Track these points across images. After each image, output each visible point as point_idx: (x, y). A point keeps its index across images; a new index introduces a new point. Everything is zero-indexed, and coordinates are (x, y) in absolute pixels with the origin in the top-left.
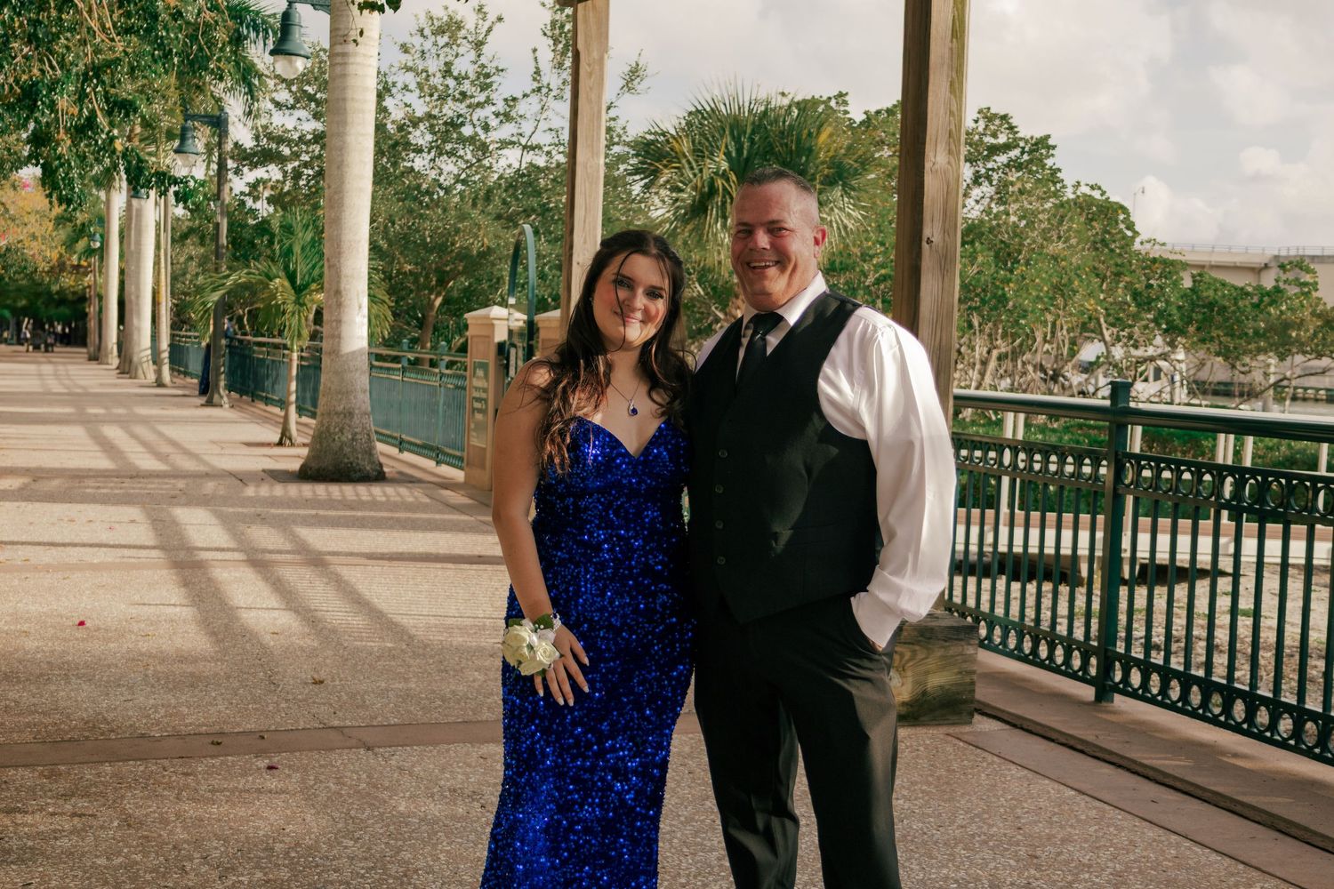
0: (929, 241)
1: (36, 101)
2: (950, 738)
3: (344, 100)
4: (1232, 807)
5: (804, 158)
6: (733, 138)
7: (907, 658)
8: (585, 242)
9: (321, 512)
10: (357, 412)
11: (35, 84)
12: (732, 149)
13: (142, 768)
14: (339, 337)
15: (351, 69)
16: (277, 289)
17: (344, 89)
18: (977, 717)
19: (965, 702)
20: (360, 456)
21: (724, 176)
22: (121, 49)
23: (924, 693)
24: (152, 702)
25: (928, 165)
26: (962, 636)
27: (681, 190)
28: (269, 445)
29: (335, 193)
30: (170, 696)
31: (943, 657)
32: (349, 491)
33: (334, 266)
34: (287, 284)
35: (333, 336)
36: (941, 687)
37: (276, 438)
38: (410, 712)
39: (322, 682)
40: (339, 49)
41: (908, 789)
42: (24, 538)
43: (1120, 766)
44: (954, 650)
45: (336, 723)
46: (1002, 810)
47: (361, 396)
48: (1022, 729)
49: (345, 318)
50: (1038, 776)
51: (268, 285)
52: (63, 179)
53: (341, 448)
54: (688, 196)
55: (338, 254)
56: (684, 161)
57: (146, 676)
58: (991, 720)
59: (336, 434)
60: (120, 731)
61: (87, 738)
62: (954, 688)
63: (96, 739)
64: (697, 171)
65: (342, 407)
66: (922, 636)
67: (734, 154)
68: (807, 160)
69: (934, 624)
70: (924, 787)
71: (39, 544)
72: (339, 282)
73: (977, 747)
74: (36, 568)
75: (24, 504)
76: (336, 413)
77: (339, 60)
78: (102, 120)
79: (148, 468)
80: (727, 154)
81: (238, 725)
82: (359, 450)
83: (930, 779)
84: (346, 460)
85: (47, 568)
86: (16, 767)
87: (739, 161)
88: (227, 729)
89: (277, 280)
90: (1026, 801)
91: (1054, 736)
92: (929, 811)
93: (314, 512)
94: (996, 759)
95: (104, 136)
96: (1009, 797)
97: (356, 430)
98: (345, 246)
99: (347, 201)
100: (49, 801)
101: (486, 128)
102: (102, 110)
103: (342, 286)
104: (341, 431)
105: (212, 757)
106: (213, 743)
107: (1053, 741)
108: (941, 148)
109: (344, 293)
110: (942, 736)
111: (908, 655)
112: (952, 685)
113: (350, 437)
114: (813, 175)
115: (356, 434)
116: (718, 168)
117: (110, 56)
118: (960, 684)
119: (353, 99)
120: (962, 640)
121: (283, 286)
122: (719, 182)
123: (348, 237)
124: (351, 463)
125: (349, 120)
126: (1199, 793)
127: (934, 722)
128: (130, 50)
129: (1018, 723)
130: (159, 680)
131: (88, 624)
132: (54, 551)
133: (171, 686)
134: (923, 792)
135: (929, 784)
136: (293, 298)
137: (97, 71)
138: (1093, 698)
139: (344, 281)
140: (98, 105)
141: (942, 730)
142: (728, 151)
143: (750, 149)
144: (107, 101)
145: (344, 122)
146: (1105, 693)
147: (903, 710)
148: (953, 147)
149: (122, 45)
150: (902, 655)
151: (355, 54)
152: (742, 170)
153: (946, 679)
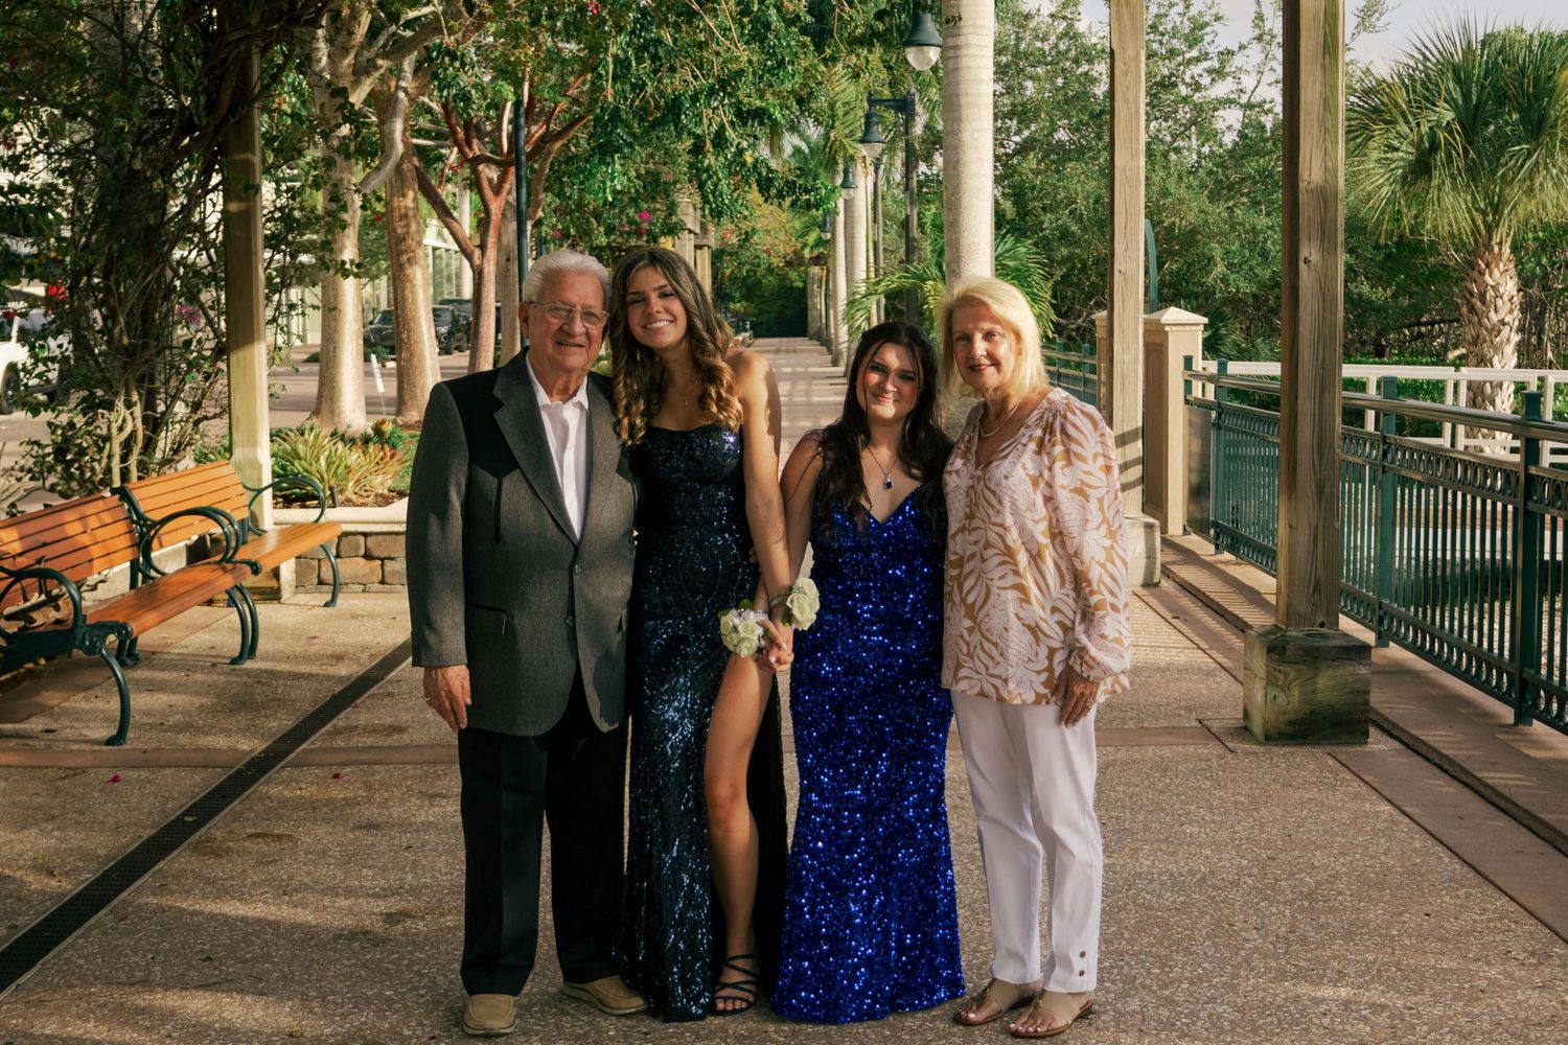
0: (1306, 261)
1: (679, 116)
2: (1326, 757)
3: (958, 95)
5: (1546, 100)
6: (1458, 81)
7: (1292, 677)
11: (677, 99)
12: (1457, 95)
15: (964, 62)
17: (958, 83)
18: (1375, 734)
19: (1360, 722)
23: (1312, 712)
25: (1302, 185)
26: (1354, 656)
27: (1397, 150)
31: (1335, 678)
36: (1331, 707)
40: (951, 41)
44: (1346, 670)
48: (1412, 749)
50: (1373, 792)
52: (713, 192)
54: (1405, 153)
56: (1398, 116)
58: (1390, 741)
62: (1344, 708)
64: (1413, 124)
67: (1459, 102)
70: (1242, 799)
73: (1345, 765)
77: (951, 53)
78: (730, 133)
83: (1258, 792)
87: (1467, 109)
90: (1327, 814)
94: (1349, 777)
96: (1316, 809)
98: (964, 250)
101: (1197, 87)
102: (732, 123)
108: (1317, 167)
111: (1292, 675)
112: (1343, 705)
114: (1557, 118)
116: (1441, 120)
117: (734, 67)
118: (1353, 704)
119: (966, 94)
120: (1352, 660)
122: (1442, 136)
127: (1324, 742)
128: (755, 59)
129: (1413, 744)
134: (1235, 802)
135: (1250, 796)
137: (723, 83)
138: (1511, 720)
140: (725, 116)
141: (1328, 749)
142: (1453, 99)
143: (1480, 95)
144: (739, 113)
145: (959, 119)
146: (1523, 717)
147: (1290, 730)
148: (1330, 165)
149: (745, 54)
150: (1286, 675)
151: (968, 46)
152: (1471, 120)
153: (1337, 698)
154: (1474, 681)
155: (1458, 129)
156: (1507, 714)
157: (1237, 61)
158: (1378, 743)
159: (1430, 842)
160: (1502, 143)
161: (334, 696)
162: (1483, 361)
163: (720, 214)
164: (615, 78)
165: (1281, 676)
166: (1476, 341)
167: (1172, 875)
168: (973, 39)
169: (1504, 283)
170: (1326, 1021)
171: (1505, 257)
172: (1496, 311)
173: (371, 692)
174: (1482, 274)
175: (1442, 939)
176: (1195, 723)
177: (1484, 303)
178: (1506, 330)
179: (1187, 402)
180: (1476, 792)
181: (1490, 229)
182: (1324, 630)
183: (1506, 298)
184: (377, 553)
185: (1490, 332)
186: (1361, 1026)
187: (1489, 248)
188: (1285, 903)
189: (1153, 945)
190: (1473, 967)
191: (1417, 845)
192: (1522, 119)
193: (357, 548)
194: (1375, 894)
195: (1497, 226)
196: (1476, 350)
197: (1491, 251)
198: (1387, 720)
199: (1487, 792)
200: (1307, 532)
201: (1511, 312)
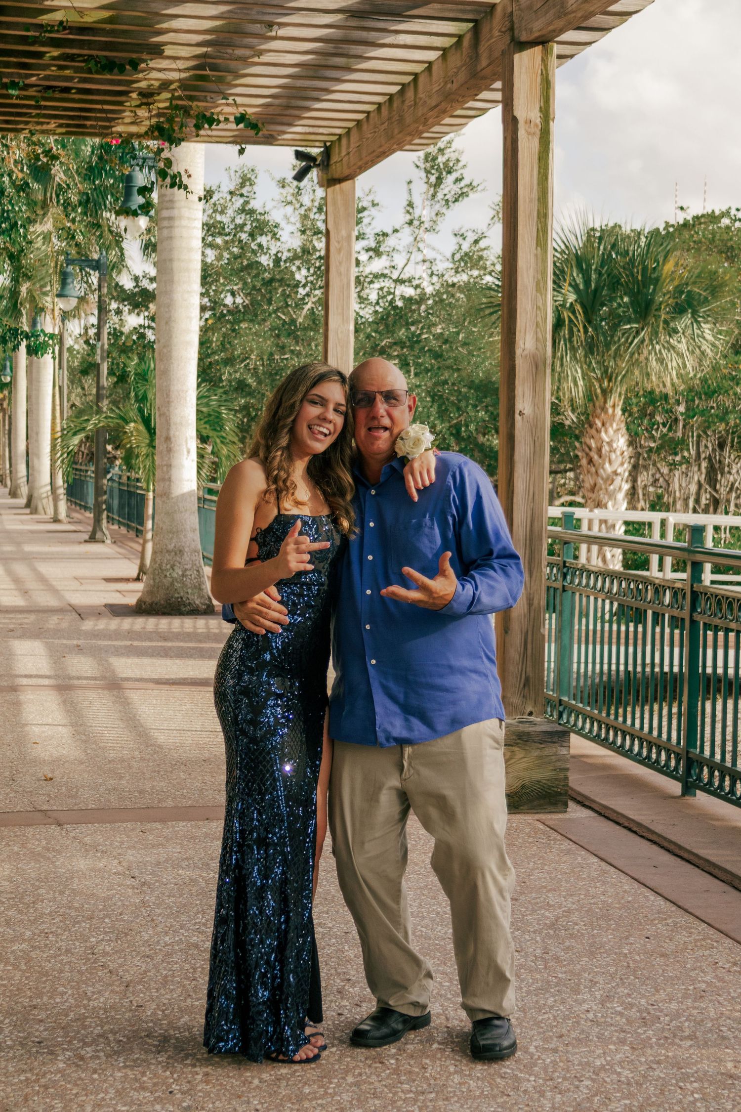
0: (521, 413)
2: (537, 822)
3: (171, 260)
4: (712, 870)
5: (652, 287)
6: (581, 268)
9: (136, 643)
10: (186, 549)
12: (579, 280)
14: (170, 480)
15: (176, 232)
16: (132, 432)
17: (171, 250)
18: (571, 804)
19: (560, 794)
20: (190, 591)
21: (572, 309)
23: (523, 787)
25: (518, 351)
26: (555, 739)
28: (127, 580)
29: (164, 347)
31: (540, 757)
32: (176, 624)
33: (164, 414)
34: (142, 427)
35: (164, 480)
36: (538, 782)
37: (134, 573)
38: (109, 801)
39: (51, 779)
40: (165, 213)
43: (655, 843)
44: (550, 750)
45: (45, 807)
47: (190, 535)
48: (603, 815)
49: (174, 462)
51: (124, 428)
53: (172, 584)
55: (168, 403)
58: (583, 810)
59: (167, 570)
62: (549, 783)
65: (173, 545)
66: (519, 739)
67: (581, 287)
68: (654, 290)
69: (531, 729)
72: (168, 429)
73: (553, 828)
76: (168, 551)
77: (165, 223)
79: (7, 604)
80: (575, 287)
82: (189, 585)
84: (176, 595)
87: (587, 292)
89: (132, 425)
91: (622, 821)
93: (129, 643)
94: (559, 837)
97: (186, 567)
98: (174, 396)
99: (175, 354)
103: (172, 433)
104: (172, 567)
108: (530, 336)
109: (173, 439)
110: (531, 821)
112: (548, 780)
113: (180, 573)
114: (661, 303)
115: (186, 570)
116: (565, 301)
118: (556, 780)
119: (179, 259)
120: (554, 742)
121: (137, 430)
122: (566, 314)
123: (175, 387)
124: (182, 598)
125: (176, 278)
126: (695, 860)
127: (531, 810)
129: (602, 812)
136: (147, 441)
138: (680, 792)
139: (173, 427)
141: (537, 816)
142: (576, 283)
143: (598, 282)
145: (171, 281)
146: (688, 789)
148: (540, 336)
151: (180, 218)
152: (590, 301)
153: (543, 775)
154: (646, 762)
155: (578, 307)
156: (675, 787)
157: (391, 242)
158: (575, 812)
159: (636, 885)
160: (616, 321)
162: (599, 505)
166: (593, 488)
167: (438, 913)
169: (617, 440)
170: (591, 1016)
171: (617, 418)
172: (610, 462)
174: (598, 431)
175: (663, 955)
177: (600, 457)
178: (618, 480)
180: (662, 847)
181: (606, 393)
182: (532, 718)
183: (618, 453)
185: (605, 480)
186: (618, 1018)
187: (604, 409)
188: (534, 932)
189: (439, 965)
190: (693, 974)
191: (626, 887)
192: (632, 302)
194: (603, 924)
195: (612, 391)
196: (594, 496)
197: (606, 412)
198: (579, 794)
199: (672, 847)
200: (519, 636)
201: (622, 464)
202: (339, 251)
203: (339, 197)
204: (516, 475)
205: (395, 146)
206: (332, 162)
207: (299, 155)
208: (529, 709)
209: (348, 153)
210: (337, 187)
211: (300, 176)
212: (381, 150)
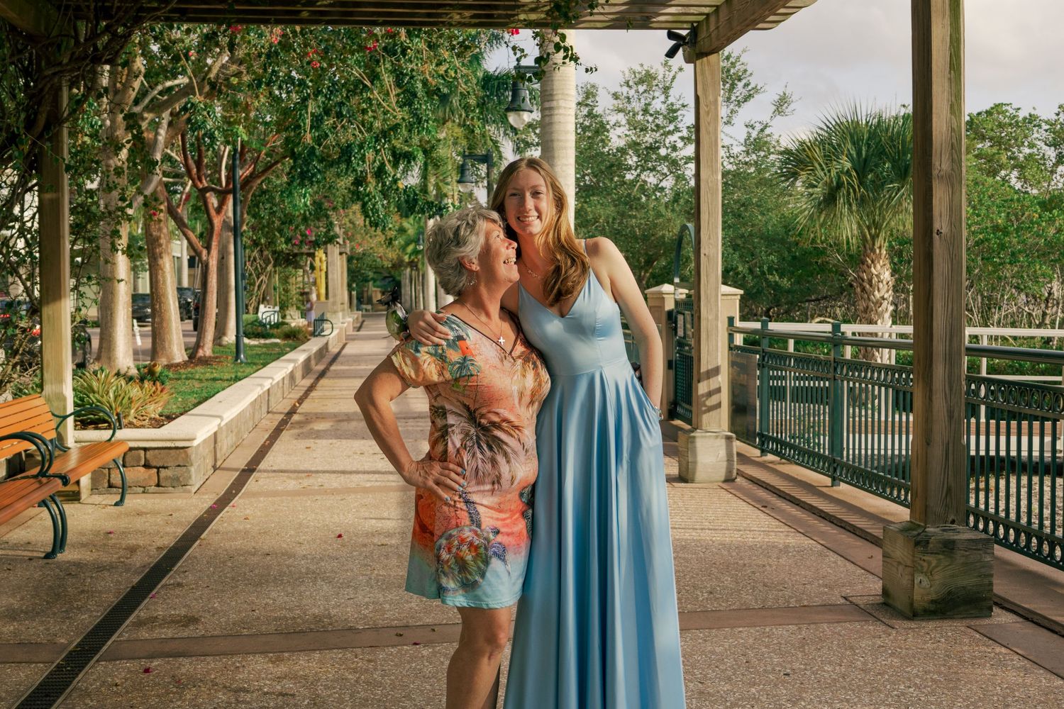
0: (939, 233)
1: (350, 157)
2: (969, 630)
3: (552, 141)
6: (854, 143)
7: (933, 565)
8: (709, 238)
11: (349, 146)
12: (854, 153)
13: (340, 656)
15: (556, 118)
17: (552, 133)
18: (996, 610)
19: (985, 599)
21: (848, 173)
22: (401, 117)
23: (950, 593)
24: (367, 600)
25: (935, 172)
26: (980, 546)
27: (816, 187)
30: (380, 595)
31: (965, 564)
36: (964, 588)
40: (547, 105)
41: (921, 678)
42: (326, 468)
44: (974, 558)
46: (995, 698)
48: (1032, 621)
50: (1036, 666)
52: (372, 210)
54: (821, 189)
56: (816, 165)
57: (370, 579)
58: (1008, 614)
60: (336, 624)
61: (311, 630)
62: (974, 589)
63: (318, 631)
64: (826, 171)
66: (945, 547)
67: (855, 156)
69: (955, 537)
70: (936, 676)
71: (334, 472)
73: (990, 638)
74: (326, 492)
75: (334, 441)
77: (547, 113)
78: (388, 168)
80: (849, 156)
81: (420, 619)
83: (942, 668)
85: (334, 492)
86: (254, 653)
87: (859, 161)
88: (411, 622)
90: (1018, 691)
92: (932, 699)
94: (1004, 650)
95: (390, 179)
96: (1005, 686)
100: (267, 682)
101: (675, 149)
102: (389, 161)
105: (393, 646)
106: (397, 635)
107: (1056, 633)
108: (945, 157)
110: (963, 629)
111: (934, 563)
112: (973, 586)
116: (843, 168)
117: (392, 122)
118: (981, 586)
119: (558, 140)
120: (979, 550)
122: (844, 178)
125: (556, 155)
127: (959, 616)
128: (406, 118)
129: (1030, 616)
130: (378, 581)
131: (345, 537)
132: (342, 478)
133: (384, 587)
134: (933, 680)
135: (940, 673)
137: (384, 134)
140: (386, 156)
141: (968, 622)
142: (850, 154)
143: (867, 151)
144: (394, 154)
147: (932, 607)
149: (401, 114)
150: (929, 563)
151: (559, 108)
152: (862, 167)
153: (968, 581)
155: (854, 173)
158: (1001, 618)
160: (878, 185)
161: (133, 587)
162: (871, 322)
163: (376, 225)
164: (312, 127)
165: (925, 564)
166: (866, 310)
168: (562, 103)
169: (883, 272)
171: (883, 257)
172: (879, 290)
173: (163, 582)
174: (869, 267)
176: (843, 601)
177: (871, 286)
178: (885, 304)
179: (730, 348)
181: (874, 238)
182: (955, 526)
183: (885, 283)
184: (154, 463)
185: (875, 304)
187: (873, 250)
192: (893, 167)
193: (139, 459)
195: (878, 236)
196: (867, 315)
197: (874, 252)
200: (941, 447)
201: (888, 291)
202: (708, 113)
203: (707, 68)
204: (935, 292)
205: (767, 13)
206: (699, 39)
207: (671, 35)
208: (951, 517)
209: (717, 28)
210: (705, 59)
211: (671, 53)
212: (752, 17)
